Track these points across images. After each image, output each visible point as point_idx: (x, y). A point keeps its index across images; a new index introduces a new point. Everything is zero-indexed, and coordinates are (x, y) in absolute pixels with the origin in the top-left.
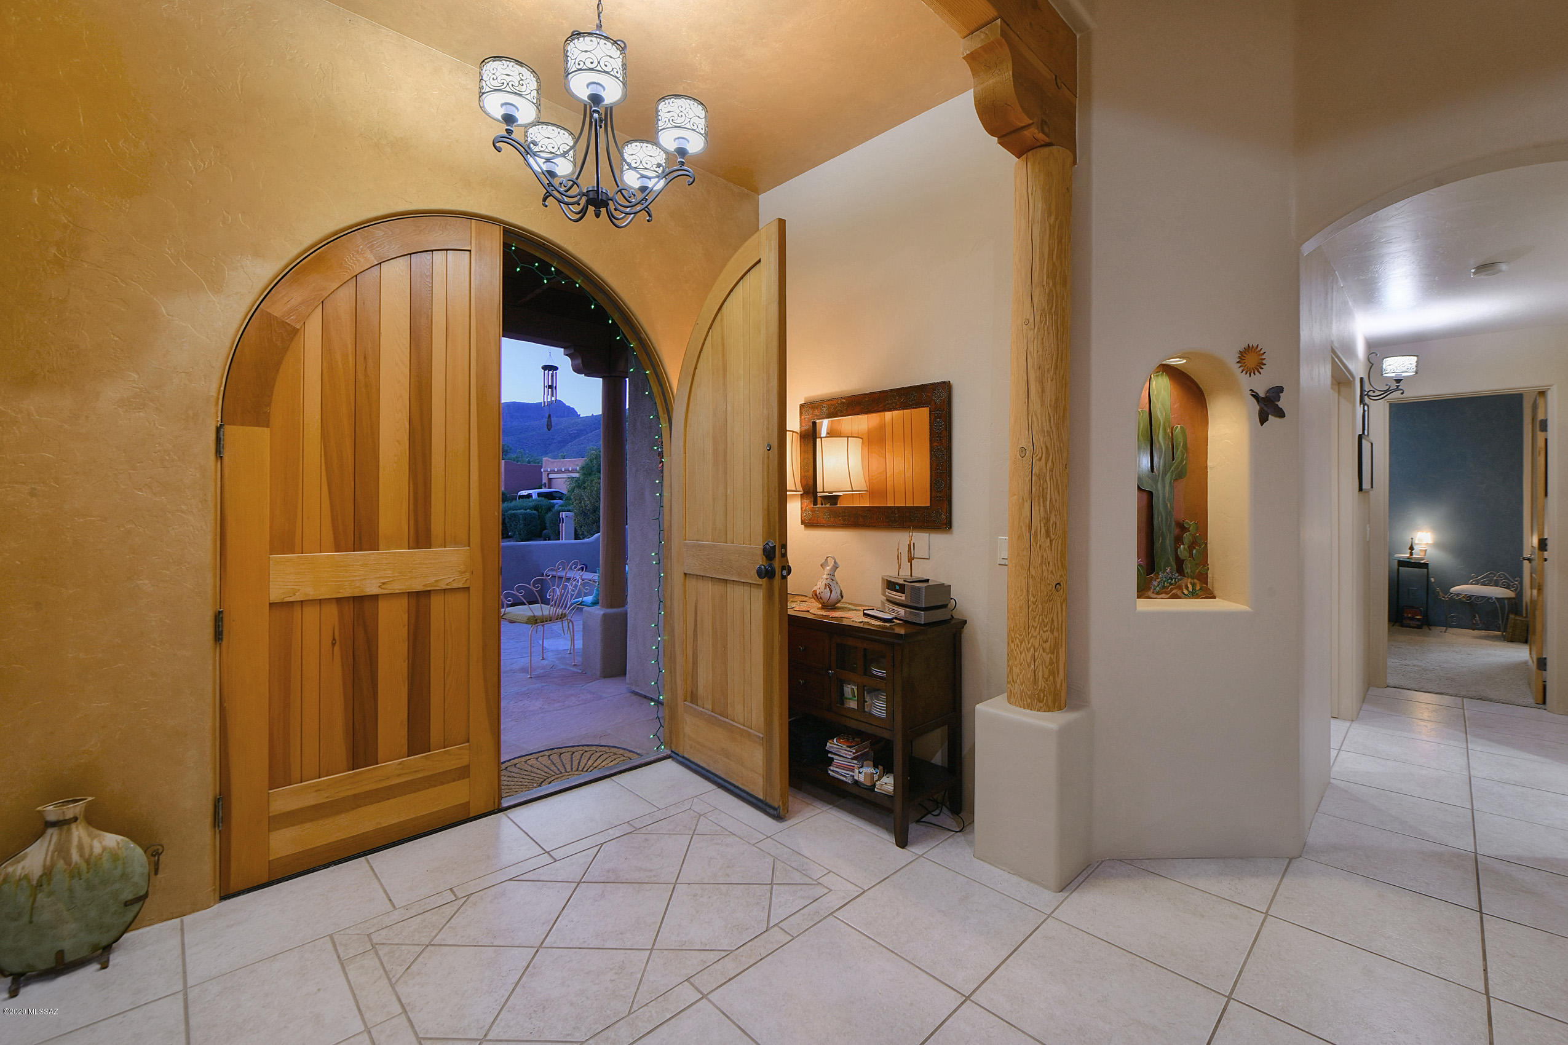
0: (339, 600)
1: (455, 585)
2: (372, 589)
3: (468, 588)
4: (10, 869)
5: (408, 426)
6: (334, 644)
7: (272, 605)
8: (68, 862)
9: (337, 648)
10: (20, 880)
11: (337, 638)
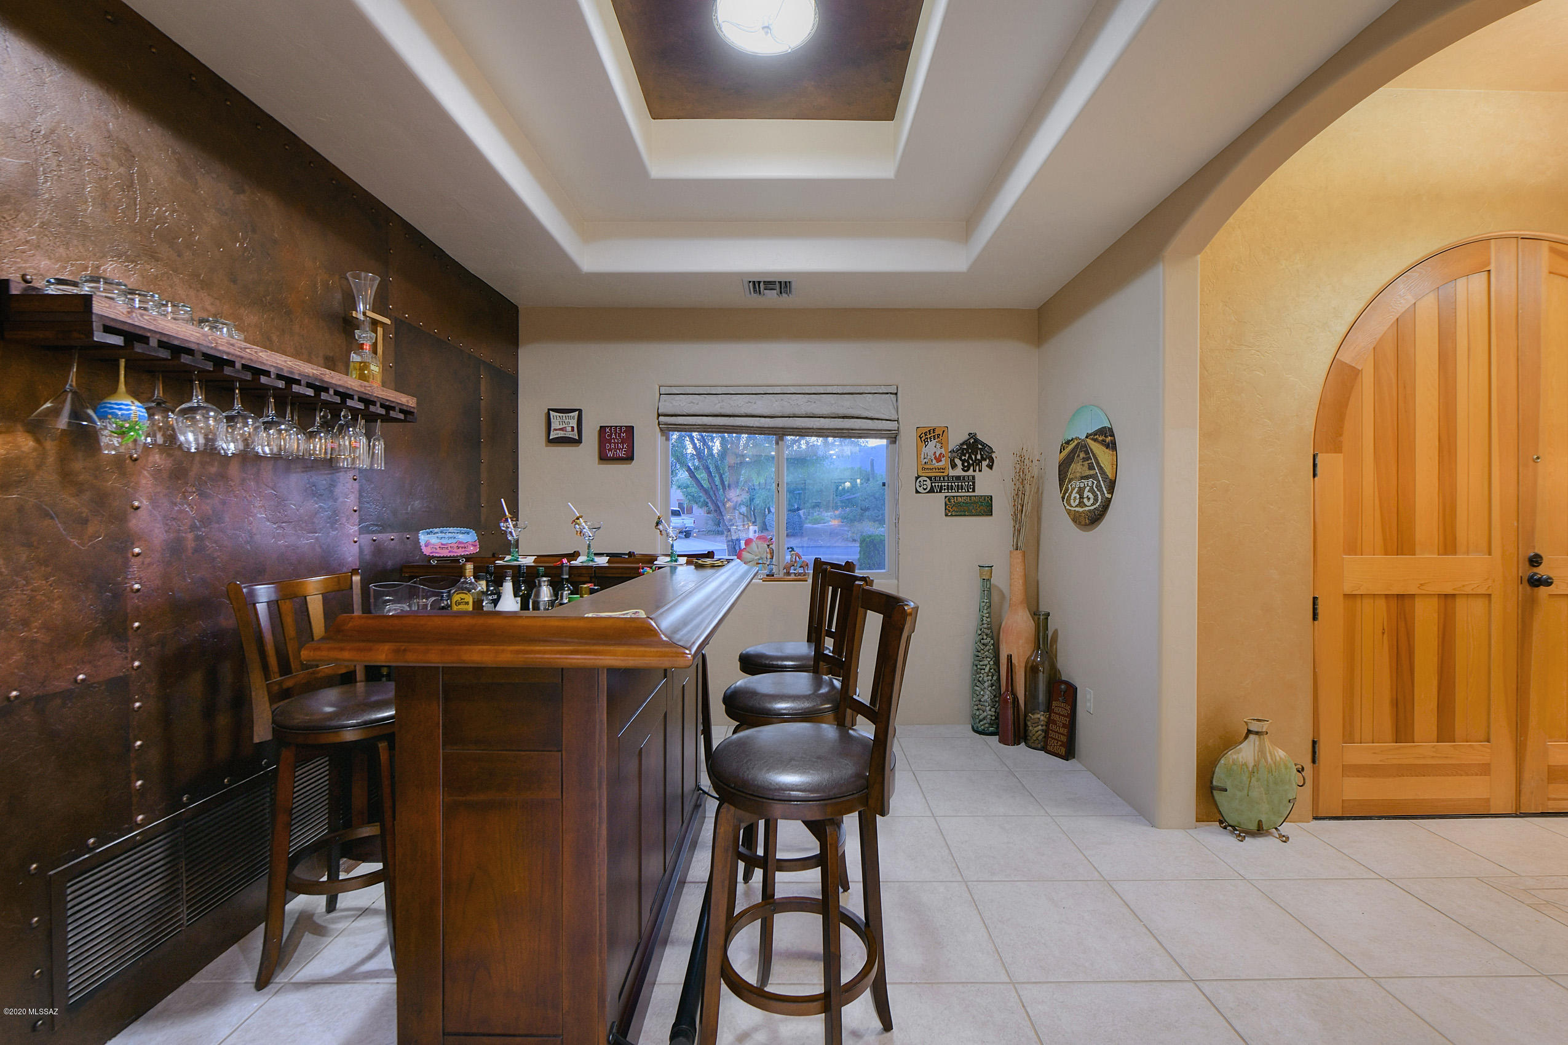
0: (1387, 596)
1: (1479, 591)
2: (1412, 590)
3: (1490, 595)
4: (1235, 757)
5: (1437, 443)
6: (1383, 633)
7: (1345, 595)
8: (1266, 761)
9: (1385, 636)
10: (1243, 765)
11: (1385, 627)
